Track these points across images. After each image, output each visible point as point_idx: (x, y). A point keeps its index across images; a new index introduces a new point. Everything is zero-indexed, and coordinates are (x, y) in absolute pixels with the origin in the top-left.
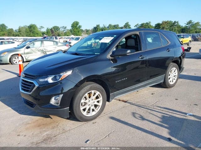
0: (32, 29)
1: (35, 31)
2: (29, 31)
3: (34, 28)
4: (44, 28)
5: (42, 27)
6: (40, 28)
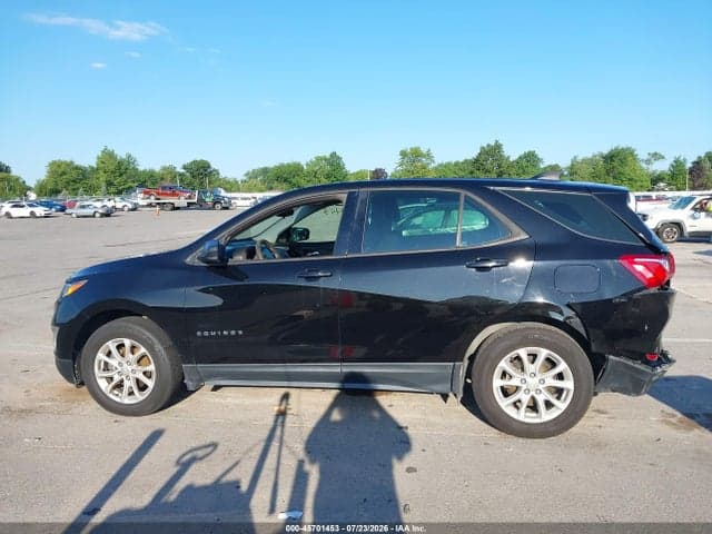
0: (615, 164)
1: (627, 170)
2: (604, 172)
3: (623, 162)
4: (663, 158)
5: (656, 154)
6: (648, 162)
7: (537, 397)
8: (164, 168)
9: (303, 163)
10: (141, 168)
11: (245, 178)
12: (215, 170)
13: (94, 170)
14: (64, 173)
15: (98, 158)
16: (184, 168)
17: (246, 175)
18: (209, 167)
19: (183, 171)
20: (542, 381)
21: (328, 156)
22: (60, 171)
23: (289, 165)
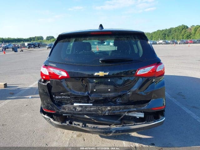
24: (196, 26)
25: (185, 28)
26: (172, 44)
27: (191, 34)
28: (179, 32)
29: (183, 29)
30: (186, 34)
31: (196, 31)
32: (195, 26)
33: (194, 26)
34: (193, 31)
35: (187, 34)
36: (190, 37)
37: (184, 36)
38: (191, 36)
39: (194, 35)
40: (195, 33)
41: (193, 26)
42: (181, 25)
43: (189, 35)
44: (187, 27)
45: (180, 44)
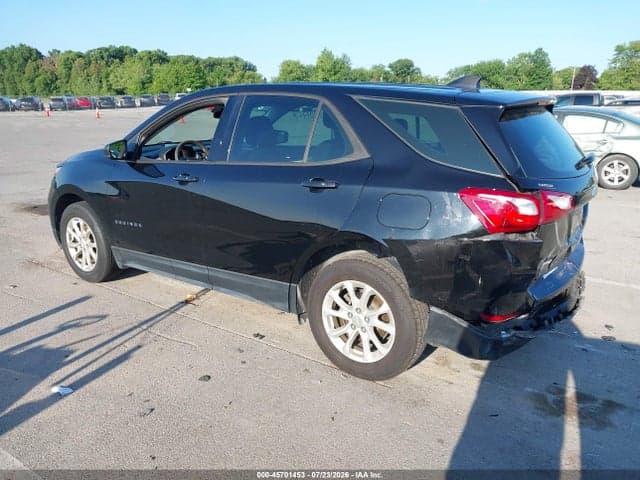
7: (362, 334)
8: (375, 67)
9: (505, 61)
10: (353, 67)
11: (447, 76)
12: (418, 69)
13: (315, 69)
14: (291, 72)
15: (319, 58)
16: (390, 66)
17: (450, 73)
18: (412, 65)
19: (389, 69)
20: (367, 319)
21: (533, 53)
22: (289, 69)
23: (490, 63)
24: (66, 52)
25: (31, 55)
26: (26, 110)
27: (57, 79)
28: (16, 69)
29: (26, 60)
30: (40, 78)
31: (70, 69)
32: (62, 51)
33: (59, 52)
34: (60, 70)
35: (45, 79)
36: (56, 88)
37: (35, 84)
38: (58, 83)
39: (67, 82)
40: (69, 76)
41: (55, 51)
42: (17, 45)
43: (52, 82)
44: (39, 55)
45: (51, 109)
